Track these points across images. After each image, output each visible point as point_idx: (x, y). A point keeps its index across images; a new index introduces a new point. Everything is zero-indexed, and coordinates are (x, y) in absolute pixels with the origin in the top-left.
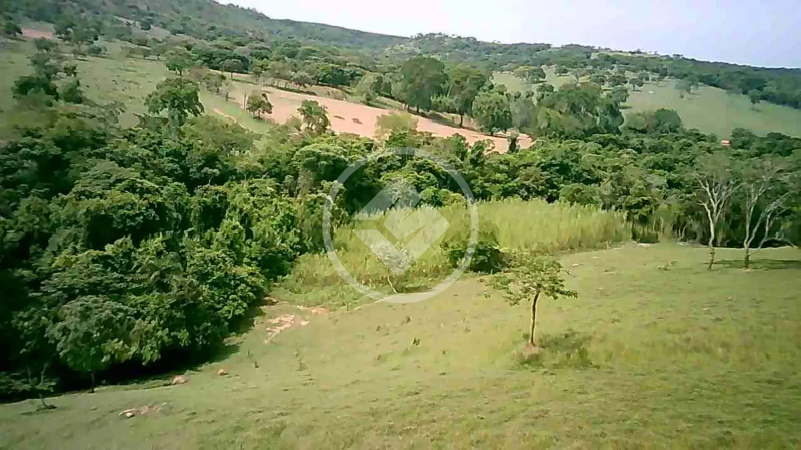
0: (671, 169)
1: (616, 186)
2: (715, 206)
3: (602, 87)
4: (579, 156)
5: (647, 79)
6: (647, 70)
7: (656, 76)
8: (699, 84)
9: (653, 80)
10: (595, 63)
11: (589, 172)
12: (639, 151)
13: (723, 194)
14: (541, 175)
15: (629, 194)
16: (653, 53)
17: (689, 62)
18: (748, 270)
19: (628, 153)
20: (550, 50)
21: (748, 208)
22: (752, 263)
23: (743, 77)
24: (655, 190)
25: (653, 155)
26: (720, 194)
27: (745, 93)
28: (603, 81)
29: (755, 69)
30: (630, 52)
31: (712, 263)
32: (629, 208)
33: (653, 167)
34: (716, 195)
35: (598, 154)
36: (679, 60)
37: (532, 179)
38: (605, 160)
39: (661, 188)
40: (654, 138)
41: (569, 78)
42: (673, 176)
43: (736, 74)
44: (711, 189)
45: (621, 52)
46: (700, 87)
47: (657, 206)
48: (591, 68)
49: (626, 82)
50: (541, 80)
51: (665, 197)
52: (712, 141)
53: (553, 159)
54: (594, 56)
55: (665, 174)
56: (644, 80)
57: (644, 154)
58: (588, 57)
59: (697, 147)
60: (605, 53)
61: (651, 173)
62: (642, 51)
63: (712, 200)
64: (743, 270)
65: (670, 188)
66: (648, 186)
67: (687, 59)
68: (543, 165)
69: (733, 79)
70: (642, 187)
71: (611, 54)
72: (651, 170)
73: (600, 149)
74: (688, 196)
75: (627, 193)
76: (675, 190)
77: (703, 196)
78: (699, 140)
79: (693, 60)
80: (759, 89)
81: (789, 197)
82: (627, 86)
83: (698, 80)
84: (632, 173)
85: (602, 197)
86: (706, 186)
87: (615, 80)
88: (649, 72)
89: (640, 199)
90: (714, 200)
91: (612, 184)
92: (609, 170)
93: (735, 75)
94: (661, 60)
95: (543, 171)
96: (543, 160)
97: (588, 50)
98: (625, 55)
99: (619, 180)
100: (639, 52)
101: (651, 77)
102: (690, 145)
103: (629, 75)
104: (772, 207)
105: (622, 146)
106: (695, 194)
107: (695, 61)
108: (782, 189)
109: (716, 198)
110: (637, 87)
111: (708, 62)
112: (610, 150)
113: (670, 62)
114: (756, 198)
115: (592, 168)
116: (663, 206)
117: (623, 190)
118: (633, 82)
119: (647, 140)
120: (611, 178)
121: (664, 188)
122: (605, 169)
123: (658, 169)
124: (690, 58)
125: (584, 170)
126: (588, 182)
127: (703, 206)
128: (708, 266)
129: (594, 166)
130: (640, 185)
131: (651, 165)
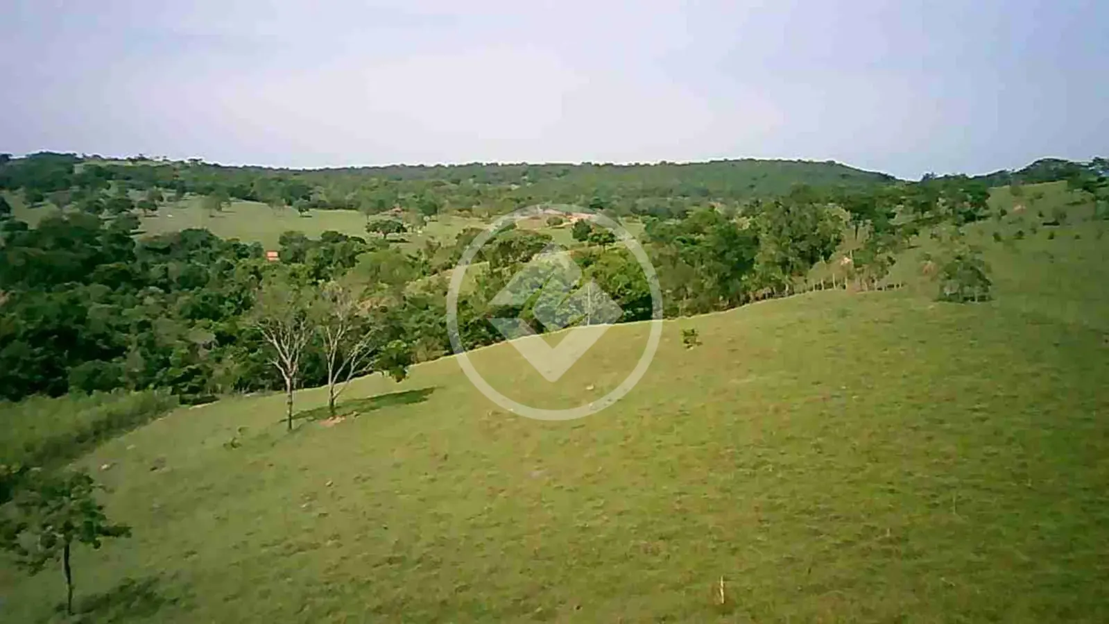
0: (216, 316)
1: (149, 356)
2: (288, 362)
3: (100, 216)
4: (84, 310)
5: (161, 199)
6: (158, 186)
7: (172, 193)
8: (231, 199)
9: (169, 199)
10: (82, 181)
11: (105, 337)
12: (166, 287)
13: (296, 345)
14: (33, 355)
15: (171, 366)
16: (161, 160)
17: (213, 168)
18: (338, 420)
19: (152, 294)
20: (9, 164)
21: (328, 358)
22: (338, 407)
23: (282, 184)
24: (202, 353)
25: (187, 294)
26: (291, 346)
27: (290, 204)
28: (99, 209)
29: (297, 173)
30: (130, 159)
31: (291, 418)
32: (174, 382)
33: (192, 317)
34: (286, 348)
35: (110, 302)
36: (198, 167)
37: (20, 365)
38: (124, 313)
39: (210, 348)
40: (181, 260)
41: (47, 209)
42: (223, 326)
43: (274, 182)
44: (279, 342)
45: (116, 160)
46: (233, 203)
47: (210, 374)
48: (76, 189)
49: (132, 207)
50: (6, 215)
51: (219, 360)
52: (258, 256)
53: (46, 321)
54: (78, 169)
55: (211, 325)
56: (156, 202)
57: (174, 292)
58: (71, 172)
59: (240, 269)
60: (92, 163)
61: (191, 326)
62: (147, 157)
63: (282, 355)
64: (330, 422)
65: (221, 345)
66: (193, 347)
67: (209, 165)
68: (30, 335)
69: (271, 189)
70: (185, 351)
71: (102, 165)
72: (189, 321)
73: (109, 294)
74: (251, 355)
75: (166, 364)
76: (229, 347)
77: (271, 352)
78: (240, 256)
79: (216, 165)
80: (305, 197)
81: (373, 337)
82: (135, 211)
83: (228, 194)
84: (167, 330)
85: (133, 376)
86: (272, 338)
87: (116, 206)
88: (160, 189)
89: (185, 369)
90: (285, 355)
91: (143, 354)
92: (133, 330)
93: (272, 184)
94: (175, 169)
95: (34, 347)
96: (31, 327)
97: (66, 160)
98: (124, 164)
99: (151, 344)
100: (143, 159)
101: (166, 195)
102: (230, 267)
103: (136, 196)
104: (356, 350)
105: (141, 284)
106: (260, 351)
107: (219, 166)
108: (363, 326)
109: (287, 353)
110: (149, 212)
111: (236, 167)
112: (124, 293)
113: (188, 171)
114: (336, 343)
115: (108, 332)
116: (218, 372)
117: (158, 360)
118: (142, 205)
119: (172, 266)
120: (139, 344)
121: (213, 346)
122: (126, 329)
123: (200, 318)
124: (212, 163)
125: (98, 336)
126: (107, 356)
127: (274, 365)
128: (287, 424)
129: (109, 326)
130: (183, 348)
131: (188, 312)
